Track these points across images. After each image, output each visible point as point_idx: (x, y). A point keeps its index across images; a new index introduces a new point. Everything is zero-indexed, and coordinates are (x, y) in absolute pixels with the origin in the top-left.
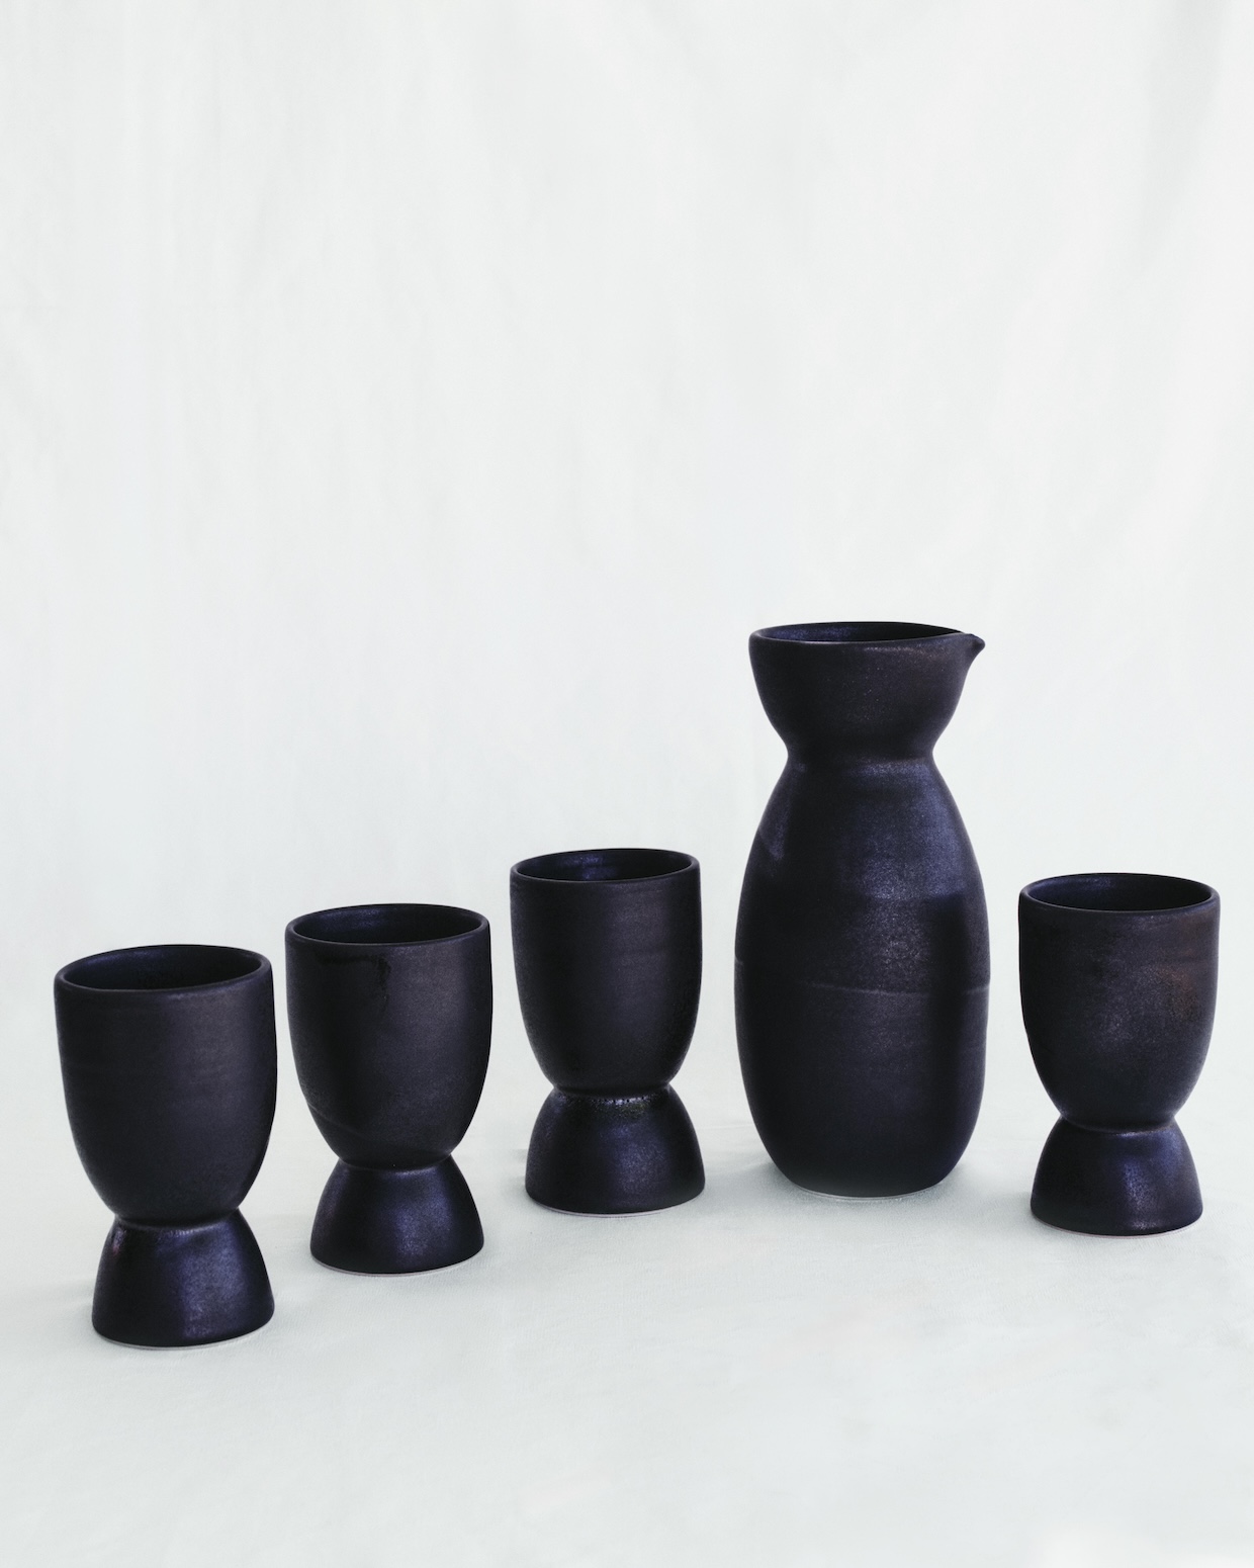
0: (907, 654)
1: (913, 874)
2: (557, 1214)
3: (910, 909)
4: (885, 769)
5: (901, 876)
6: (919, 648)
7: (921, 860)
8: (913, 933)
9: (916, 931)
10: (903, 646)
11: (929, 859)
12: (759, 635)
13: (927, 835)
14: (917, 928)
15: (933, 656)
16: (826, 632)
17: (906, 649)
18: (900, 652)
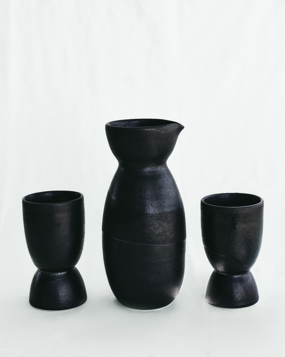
0: (153, 131)
1: (156, 205)
2: (35, 309)
3: (154, 216)
4: (148, 169)
5: (152, 205)
6: (157, 129)
7: (159, 200)
8: (155, 224)
9: (157, 224)
10: (151, 128)
11: (162, 199)
12: (108, 124)
13: (161, 191)
14: (157, 223)
15: (163, 132)
16: (135, 122)
17: (153, 129)
18: (151, 131)
